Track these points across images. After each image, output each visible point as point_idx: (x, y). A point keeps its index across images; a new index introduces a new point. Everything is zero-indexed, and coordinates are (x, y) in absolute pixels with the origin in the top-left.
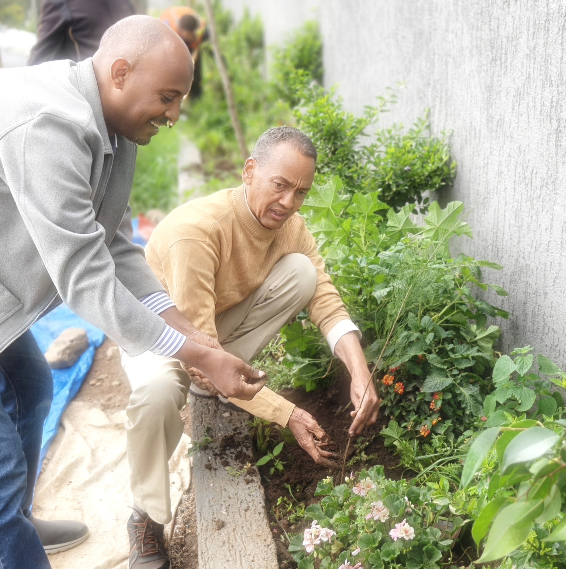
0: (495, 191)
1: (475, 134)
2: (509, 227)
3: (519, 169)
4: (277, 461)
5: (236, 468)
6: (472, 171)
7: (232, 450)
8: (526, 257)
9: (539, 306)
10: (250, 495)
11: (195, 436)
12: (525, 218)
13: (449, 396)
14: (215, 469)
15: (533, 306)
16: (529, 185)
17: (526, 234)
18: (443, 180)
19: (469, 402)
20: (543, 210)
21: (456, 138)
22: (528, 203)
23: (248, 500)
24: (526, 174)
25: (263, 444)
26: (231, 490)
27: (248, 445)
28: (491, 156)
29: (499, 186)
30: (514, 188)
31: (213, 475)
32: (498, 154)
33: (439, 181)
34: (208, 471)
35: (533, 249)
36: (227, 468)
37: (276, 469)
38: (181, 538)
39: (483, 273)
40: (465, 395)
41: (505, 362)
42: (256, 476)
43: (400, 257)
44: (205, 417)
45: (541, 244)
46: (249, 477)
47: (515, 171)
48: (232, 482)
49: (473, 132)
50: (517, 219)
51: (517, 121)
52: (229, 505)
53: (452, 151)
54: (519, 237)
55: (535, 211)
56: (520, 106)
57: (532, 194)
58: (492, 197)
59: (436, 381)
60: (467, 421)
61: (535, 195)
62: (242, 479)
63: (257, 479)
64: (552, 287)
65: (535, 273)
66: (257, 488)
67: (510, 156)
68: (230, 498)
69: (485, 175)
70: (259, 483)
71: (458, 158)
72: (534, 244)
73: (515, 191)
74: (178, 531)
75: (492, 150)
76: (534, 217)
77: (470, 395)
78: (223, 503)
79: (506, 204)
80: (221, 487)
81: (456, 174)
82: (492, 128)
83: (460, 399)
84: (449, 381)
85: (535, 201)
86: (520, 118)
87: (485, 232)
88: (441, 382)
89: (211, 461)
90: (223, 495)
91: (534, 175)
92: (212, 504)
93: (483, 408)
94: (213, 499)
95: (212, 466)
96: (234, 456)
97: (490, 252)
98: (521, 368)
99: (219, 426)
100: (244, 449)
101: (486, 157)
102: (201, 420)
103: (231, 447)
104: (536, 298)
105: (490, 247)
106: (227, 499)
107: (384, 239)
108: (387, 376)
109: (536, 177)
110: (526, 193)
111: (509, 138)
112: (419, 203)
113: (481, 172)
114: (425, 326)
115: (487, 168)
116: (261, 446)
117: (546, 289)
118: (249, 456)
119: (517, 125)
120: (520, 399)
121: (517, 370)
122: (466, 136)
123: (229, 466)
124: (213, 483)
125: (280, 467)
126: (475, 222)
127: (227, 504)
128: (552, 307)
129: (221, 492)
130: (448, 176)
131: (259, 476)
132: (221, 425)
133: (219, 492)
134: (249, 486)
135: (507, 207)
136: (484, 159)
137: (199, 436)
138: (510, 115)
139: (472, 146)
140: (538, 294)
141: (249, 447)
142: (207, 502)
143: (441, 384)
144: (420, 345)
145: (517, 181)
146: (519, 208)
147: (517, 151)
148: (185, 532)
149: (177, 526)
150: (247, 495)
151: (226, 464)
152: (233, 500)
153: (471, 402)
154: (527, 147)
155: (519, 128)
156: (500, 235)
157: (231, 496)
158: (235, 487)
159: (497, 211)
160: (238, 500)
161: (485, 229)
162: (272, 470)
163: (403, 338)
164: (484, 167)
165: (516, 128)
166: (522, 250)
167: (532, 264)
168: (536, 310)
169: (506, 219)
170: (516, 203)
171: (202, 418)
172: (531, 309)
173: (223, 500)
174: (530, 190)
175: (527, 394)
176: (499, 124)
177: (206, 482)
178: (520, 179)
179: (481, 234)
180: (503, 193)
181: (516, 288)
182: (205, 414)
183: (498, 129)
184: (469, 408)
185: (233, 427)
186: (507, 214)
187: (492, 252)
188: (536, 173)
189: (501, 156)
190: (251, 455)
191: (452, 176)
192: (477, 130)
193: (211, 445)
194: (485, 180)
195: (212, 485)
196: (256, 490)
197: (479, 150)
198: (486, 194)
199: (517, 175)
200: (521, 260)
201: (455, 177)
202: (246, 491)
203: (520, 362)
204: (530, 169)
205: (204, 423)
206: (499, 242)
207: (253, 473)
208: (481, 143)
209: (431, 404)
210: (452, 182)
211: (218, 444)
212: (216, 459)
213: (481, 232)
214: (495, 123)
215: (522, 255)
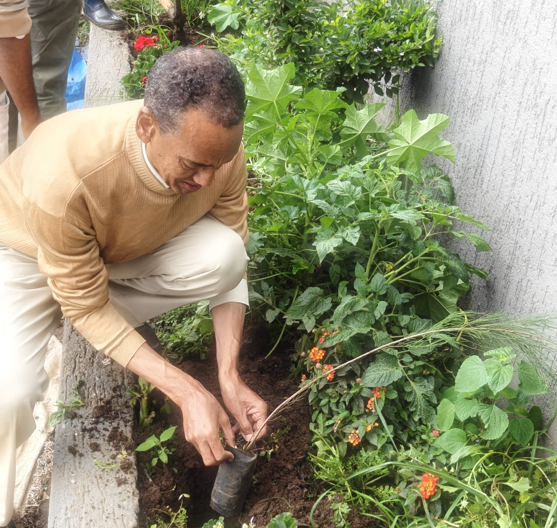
0: (490, 102)
1: (474, 14)
2: (503, 159)
3: (530, 89)
4: (163, 449)
5: (107, 457)
6: (463, 60)
7: (107, 424)
8: (521, 209)
9: (529, 281)
10: (119, 506)
11: (63, 392)
12: (528, 158)
13: (394, 395)
14: (81, 455)
15: (521, 277)
16: (541, 118)
17: (525, 180)
18: (421, 60)
19: (421, 402)
20: (554, 160)
21: (447, 7)
22: (535, 140)
23: (116, 513)
24: (539, 101)
25: (147, 418)
26: (96, 493)
27: (128, 418)
28: (492, 54)
29: (497, 99)
30: (519, 111)
31: (77, 464)
32: (502, 55)
33: (417, 60)
34: (71, 456)
35: (533, 204)
36: (97, 453)
37: (159, 460)
38: (36, 508)
39: (457, 198)
40: (415, 394)
41: (474, 367)
42: (132, 473)
43: (356, 193)
44: (79, 363)
45: (544, 203)
46: (122, 475)
47: (524, 89)
48: (100, 481)
49: (471, 11)
50: (516, 153)
51: (537, 23)
52: (91, 521)
53: (439, 22)
54: (515, 179)
55: (543, 156)
56: (544, 6)
57: (543, 131)
58: (485, 107)
59: (381, 373)
60: (413, 429)
61: (547, 135)
62: (112, 477)
63: (131, 477)
64: (552, 268)
65: (530, 235)
66: (130, 494)
67: (518, 65)
68: (93, 508)
69: (480, 75)
70: (134, 486)
71: (446, 34)
72: (535, 198)
73: (518, 115)
74: (32, 496)
75: (495, 46)
76: (541, 164)
77: (423, 394)
78: (84, 515)
79: (503, 127)
80: (84, 487)
81: (439, 55)
82: (499, 17)
83: (410, 399)
84: (398, 374)
85: (546, 143)
86: (542, 21)
87: (468, 148)
88: (388, 374)
89: (77, 439)
90: (86, 501)
91: (549, 107)
92: (69, 515)
93: (436, 413)
94: (71, 506)
95: (77, 449)
96: (107, 434)
97: (472, 177)
98: (495, 382)
99: (95, 379)
100: (122, 423)
101: (485, 52)
102: (73, 366)
103: (106, 419)
104: (527, 269)
105: (473, 171)
106: (89, 508)
107: (336, 153)
108: (317, 349)
109: (552, 113)
110: (535, 126)
111: (522, 42)
112: (387, 81)
113: (475, 68)
114: (376, 289)
115: (484, 67)
116: (144, 420)
117: (543, 265)
118: (127, 439)
119: (535, 29)
120: (487, 422)
121: (489, 385)
122: (461, 11)
123: (99, 450)
124: (75, 478)
125: (164, 459)
126: (457, 128)
127: (89, 518)
128: (546, 292)
129: (84, 495)
130: (429, 54)
131: (136, 473)
132: (97, 379)
133: (81, 494)
134: (120, 489)
135: (504, 131)
136: (482, 52)
137: (68, 393)
138: (529, 10)
139: (467, 27)
140: (530, 266)
141: (129, 421)
142: (63, 511)
143: (387, 378)
144: (366, 316)
145: (523, 104)
146: (522, 141)
147: (530, 65)
148: (42, 497)
149: (33, 487)
150: (116, 505)
151: (96, 447)
152: (97, 511)
153: (422, 403)
154: (546, 66)
155: (538, 35)
156: (489, 162)
157: (96, 505)
158: (102, 489)
159: (489, 128)
160: (103, 512)
161: (469, 144)
162: (155, 461)
163: (346, 306)
164: (480, 64)
165: (534, 33)
166: (517, 197)
167: (527, 222)
168: (524, 284)
169: (500, 145)
170: (518, 133)
171: (75, 362)
172: (517, 279)
173: (84, 510)
174: (540, 125)
175: (497, 417)
176: (510, 16)
177: (66, 475)
178: (529, 103)
179: (462, 148)
180: (502, 110)
181: (500, 241)
182: (80, 357)
183: (508, 22)
184: (418, 413)
185: (113, 385)
186: (502, 140)
187: (474, 178)
188: (553, 107)
189: (506, 60)
190: (129, 435)
191: (435, 56)
192: (478, 11)
193: (81, 412)
194: (479, 80)
195: (73, 481)
196: (129, 497)
197: (476, 37)
198: (478, 100)
199: (526, 97)
200: (512, 208)
201: (438, 58)
202: (116, 497)
203: (495, 373)
204: (545, 97)
205: (76, 373)
206: (487, 171)
207: (128, 468)
208: (481, 30)
209: (369, 402)
210: (434, 64)
211: (90, 410)
212: (84, 437)
213: (463, 145)
214: (505, 12)
215: (515, 204)
